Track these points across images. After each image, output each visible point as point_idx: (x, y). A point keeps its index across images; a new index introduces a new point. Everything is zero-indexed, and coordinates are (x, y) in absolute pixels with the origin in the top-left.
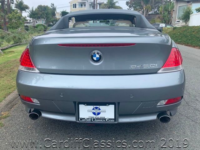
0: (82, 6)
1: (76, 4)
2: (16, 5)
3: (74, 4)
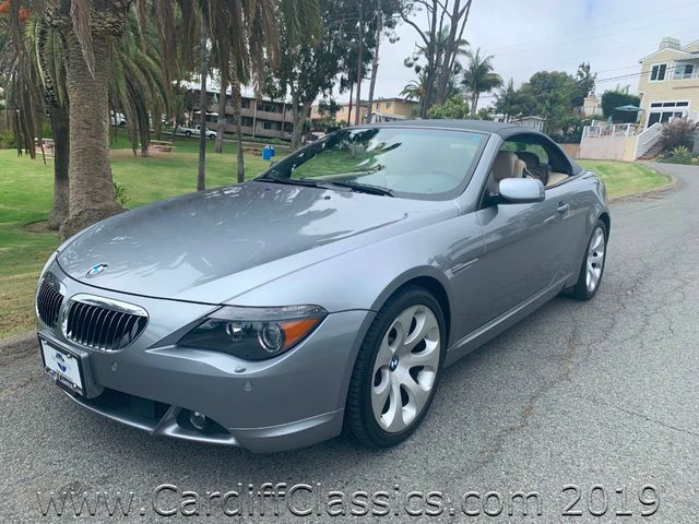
0: (689, 70)
1: (664, 67)
2: (466, 75)
3: (659, 64)
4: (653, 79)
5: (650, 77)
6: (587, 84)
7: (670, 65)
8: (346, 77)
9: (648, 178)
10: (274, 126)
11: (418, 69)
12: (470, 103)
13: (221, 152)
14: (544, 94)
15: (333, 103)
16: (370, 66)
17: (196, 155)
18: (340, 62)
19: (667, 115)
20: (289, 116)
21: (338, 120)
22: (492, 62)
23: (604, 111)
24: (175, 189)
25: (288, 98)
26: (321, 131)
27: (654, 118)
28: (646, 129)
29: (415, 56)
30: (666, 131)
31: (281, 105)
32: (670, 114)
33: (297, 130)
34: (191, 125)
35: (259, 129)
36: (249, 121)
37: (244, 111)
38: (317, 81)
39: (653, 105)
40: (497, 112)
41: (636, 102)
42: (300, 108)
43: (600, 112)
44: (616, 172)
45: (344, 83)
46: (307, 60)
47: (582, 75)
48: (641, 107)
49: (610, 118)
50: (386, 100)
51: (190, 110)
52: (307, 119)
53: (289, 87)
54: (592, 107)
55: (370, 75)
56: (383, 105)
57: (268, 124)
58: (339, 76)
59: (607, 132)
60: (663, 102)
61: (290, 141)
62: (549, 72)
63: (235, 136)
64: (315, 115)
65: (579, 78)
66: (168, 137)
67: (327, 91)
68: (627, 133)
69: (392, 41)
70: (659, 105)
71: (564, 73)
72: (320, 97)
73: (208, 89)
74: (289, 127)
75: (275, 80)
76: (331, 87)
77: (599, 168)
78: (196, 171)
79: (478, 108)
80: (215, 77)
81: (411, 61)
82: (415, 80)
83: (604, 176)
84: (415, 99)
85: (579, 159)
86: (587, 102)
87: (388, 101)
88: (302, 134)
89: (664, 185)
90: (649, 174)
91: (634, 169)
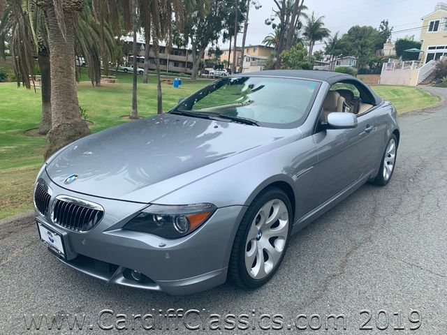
1: (437, 22)
2: (306, 29)
3: (434, 21)
4: (430, 30)
5: (428, 29)
6: (386, 34)
7: (442, 21)
8: (227, 32)
9: (426, 98)
10: (180, 64)
11: (274, 26)
12: (308, 48)
13: (147, 82)
14: (357, 41)
15: (218, 49)
16: (243, 24)
17: (131, 85)
18: (223, 22)
19: (439, 55)
20: (190, 58)
21: (222, 60)
22: (323, 21)
23: (397, 52)
24: (117, 107)
25: (189, 46)
26: (211, 67)
27: (430, 57)
28: (424, 64)
29: (272, 18)
30: (438, 65)
31: (185, 50)
32: (441, 54)
33: (195, 67)
34: (128, 65)
35: (171, 67)
36: (164, 61)
37: (161, 55)
38: (207, 35)
39: (430, 48)
40: (326, 54)
41: (419, 46)
42: (197, 53)
43: (394, 53)
44: (404, 94)
45: (225, 36)
46: (202, 20)
47: (382, 28)
48: (422, 50)
49: (401, 57)
50: (253, 47)
51: (126, 55)
52: (202, 60)
53: (190, 39)
54: (388, 50)
55: (242, 30)
56: (251, 50)
57: (176, 63)
58: (222, 31)
59: (398, 67)
60: (437, 46)
61: (191, 74)
62: (361, 26)
63: (156, 71)
64: (206, 57)
65: (381, 30)
66: (113, 73)
67: (215, 41)
68: (412, 67)
69: (257, 8)
70: (434, 48)
71: (370, 27)
72: (210, 45)
73: (138, 41)
74: (190, 65)
75: (181, 35)
76: (217, 38)
77: (393, 91)
78: (132, 95)
79: (314, 51)
80: (142, 33)
81: (270, 21)
82: (271, 33)
83: (396, 97)
84: (272, 46)
86: (386, 46)
87: (254, 47)
88: (199, 70)
89: (436, 104)
90: (426, 95)
91: (416, 91)
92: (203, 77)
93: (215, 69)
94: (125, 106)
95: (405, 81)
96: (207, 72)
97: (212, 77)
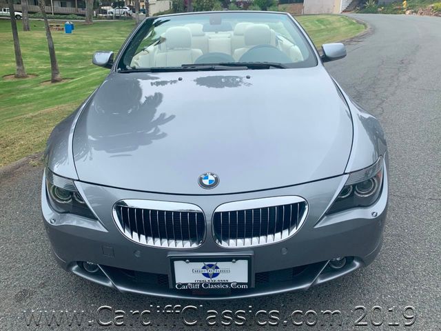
9: (352, 26)
13: (28, 29)
17: (10, 35)
26: (108, 5)
35: (57, 8)
44: (330, 24)
61: (84, 15)
63: (37, 15)
77: (318, 21)
78: (13, 47)
83: (323, 27)
85: (304, 15)
88: (94, 9)
89: (363, 31)
90: (352, 23)
91: (342, 19)
92: (100, 18)
93: (114, 7)
94: (6, 63)
95: (329, 9)
96: (105, 12)
97: (111, 18)
